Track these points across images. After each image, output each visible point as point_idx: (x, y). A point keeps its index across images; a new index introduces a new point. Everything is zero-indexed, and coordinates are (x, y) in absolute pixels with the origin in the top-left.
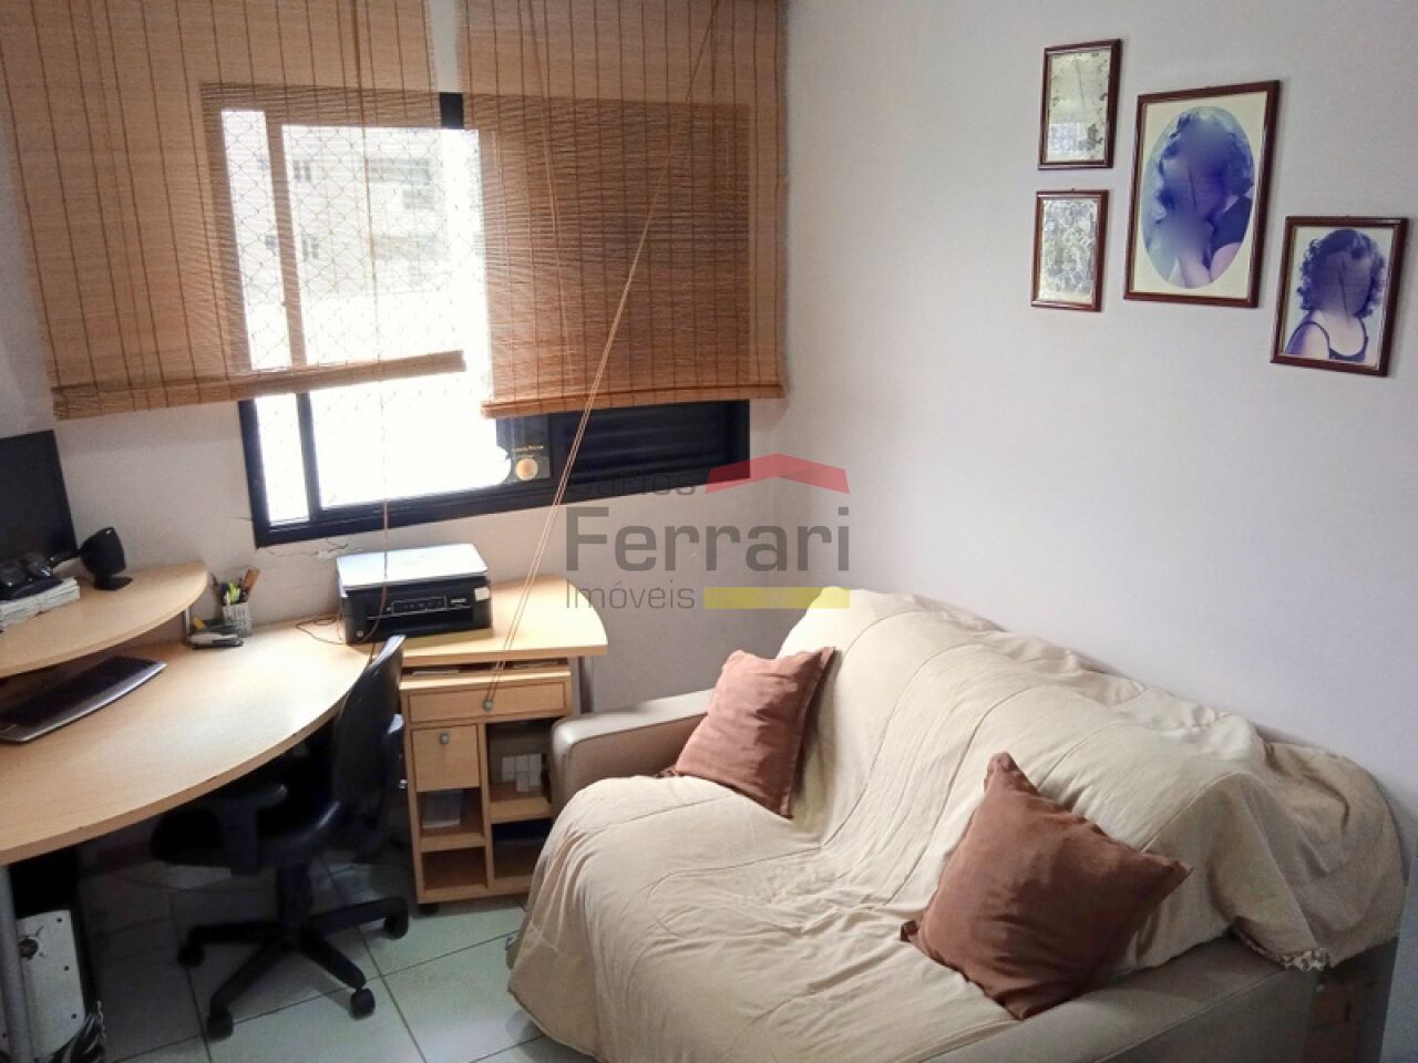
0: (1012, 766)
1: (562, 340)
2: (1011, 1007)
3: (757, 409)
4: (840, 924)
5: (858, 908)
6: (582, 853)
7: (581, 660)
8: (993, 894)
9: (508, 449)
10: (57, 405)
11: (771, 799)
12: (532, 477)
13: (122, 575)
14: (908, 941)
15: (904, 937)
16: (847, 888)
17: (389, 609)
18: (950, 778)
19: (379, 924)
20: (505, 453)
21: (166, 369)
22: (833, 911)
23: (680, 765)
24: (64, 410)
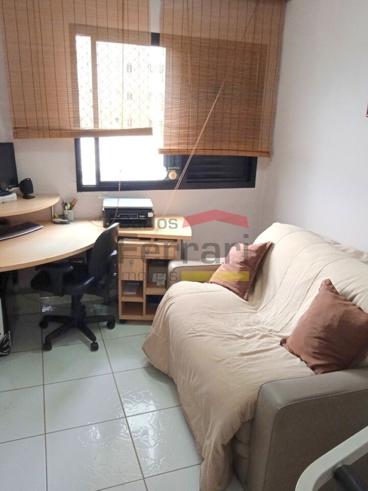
0: (330, 283)
1: (189, 128)
2: (316, 371)
3: (260, 160)
4: (258, 337)
5: (266, 333)
6: (171, 302)
7: (182, 240)
8: (315, 328)
9: (167, 167)
10: (14, 133)
11: (241, 293)
12: (174, 179)
13: (31, 195)
14: (282, 346)
15: (281, 344)
16: (264, 326)
17: (118, 216)
18: (308, 289)
19: (105, 323)
20: (166, 169)
21: (51, 125)
22: (257, 332)
23: (211, 280)
24: (16, 135)
